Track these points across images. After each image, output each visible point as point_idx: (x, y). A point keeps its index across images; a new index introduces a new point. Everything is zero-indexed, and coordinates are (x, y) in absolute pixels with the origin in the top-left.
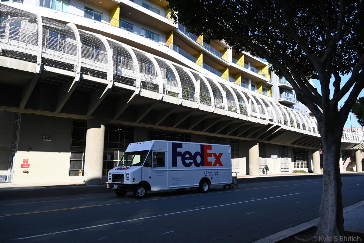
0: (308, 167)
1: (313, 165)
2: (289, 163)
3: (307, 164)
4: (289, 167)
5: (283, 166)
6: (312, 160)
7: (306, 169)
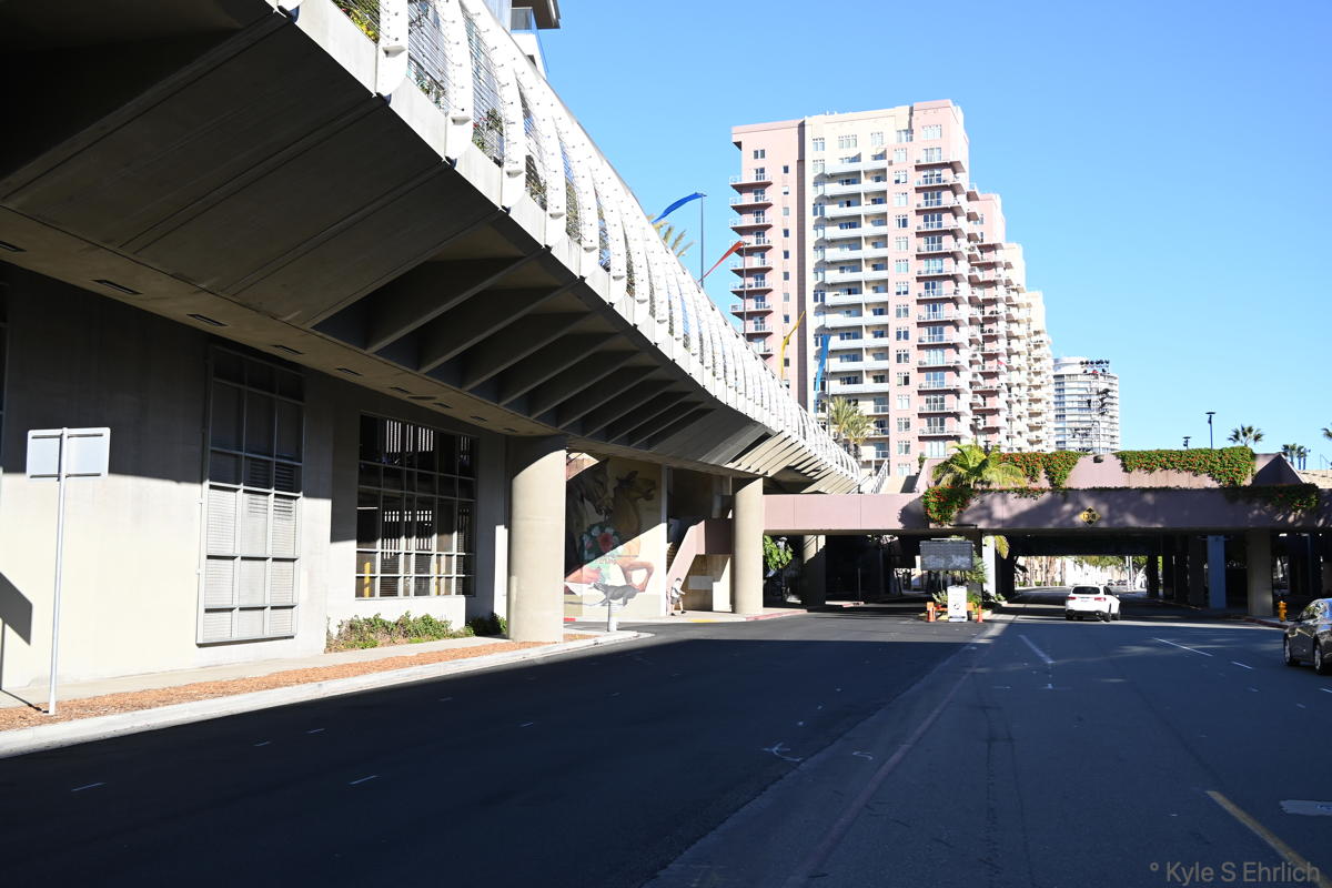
0: (466, 588)
1: (509, 574)
2: (301, 553)
3: (467, 564)
4: (301, 596)
5: (238, 583)
6: (501, 532)
7: (452, 609)
